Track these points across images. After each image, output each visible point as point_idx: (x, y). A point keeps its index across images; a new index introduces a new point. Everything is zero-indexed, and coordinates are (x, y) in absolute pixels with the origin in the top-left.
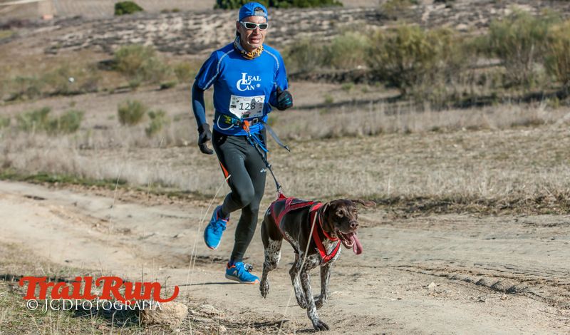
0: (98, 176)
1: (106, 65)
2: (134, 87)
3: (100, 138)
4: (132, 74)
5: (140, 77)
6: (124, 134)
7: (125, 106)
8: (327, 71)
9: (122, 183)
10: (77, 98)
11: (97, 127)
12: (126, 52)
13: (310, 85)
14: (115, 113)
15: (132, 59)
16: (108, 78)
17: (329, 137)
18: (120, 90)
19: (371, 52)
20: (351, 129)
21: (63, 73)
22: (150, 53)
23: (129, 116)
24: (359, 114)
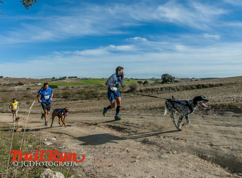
0: (21, 112)
1: (25, 96)
2: (29, 99)
3: (23, 106)
4: (29, 97)
5: (30, 98)
6: (26, 106)
7: (27, 102)
8: (57, 96)
9: (24, 112)
10: (20, 101)
11: (23, 105)
12: (28, 95)
13: (54, 98)
14: (26, 103)
15: (29, 96)
16: (25, 98)
17: (56, 105)
18: (27, 100)
19: (62, 94)
20: (59, 104)
21: (18, 98)
22: (32, 94)
23: (28, 103)
24: (60, 102)
